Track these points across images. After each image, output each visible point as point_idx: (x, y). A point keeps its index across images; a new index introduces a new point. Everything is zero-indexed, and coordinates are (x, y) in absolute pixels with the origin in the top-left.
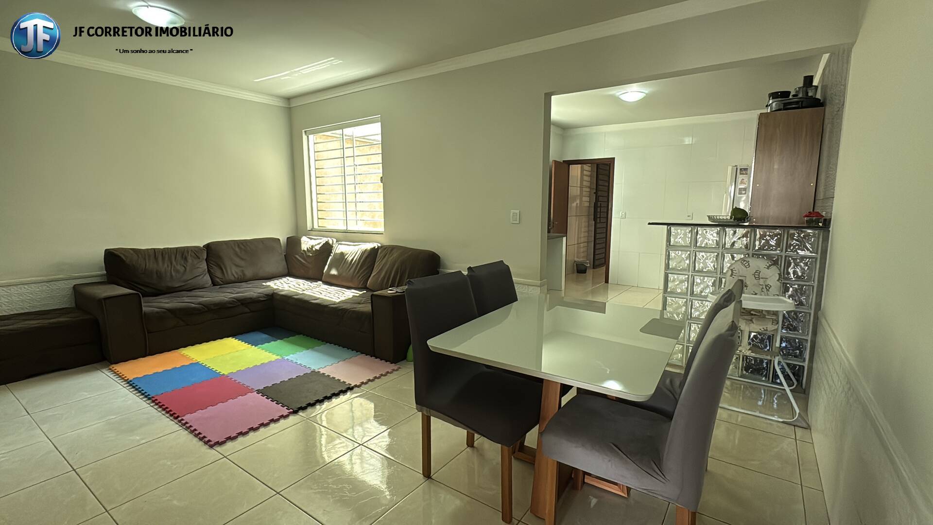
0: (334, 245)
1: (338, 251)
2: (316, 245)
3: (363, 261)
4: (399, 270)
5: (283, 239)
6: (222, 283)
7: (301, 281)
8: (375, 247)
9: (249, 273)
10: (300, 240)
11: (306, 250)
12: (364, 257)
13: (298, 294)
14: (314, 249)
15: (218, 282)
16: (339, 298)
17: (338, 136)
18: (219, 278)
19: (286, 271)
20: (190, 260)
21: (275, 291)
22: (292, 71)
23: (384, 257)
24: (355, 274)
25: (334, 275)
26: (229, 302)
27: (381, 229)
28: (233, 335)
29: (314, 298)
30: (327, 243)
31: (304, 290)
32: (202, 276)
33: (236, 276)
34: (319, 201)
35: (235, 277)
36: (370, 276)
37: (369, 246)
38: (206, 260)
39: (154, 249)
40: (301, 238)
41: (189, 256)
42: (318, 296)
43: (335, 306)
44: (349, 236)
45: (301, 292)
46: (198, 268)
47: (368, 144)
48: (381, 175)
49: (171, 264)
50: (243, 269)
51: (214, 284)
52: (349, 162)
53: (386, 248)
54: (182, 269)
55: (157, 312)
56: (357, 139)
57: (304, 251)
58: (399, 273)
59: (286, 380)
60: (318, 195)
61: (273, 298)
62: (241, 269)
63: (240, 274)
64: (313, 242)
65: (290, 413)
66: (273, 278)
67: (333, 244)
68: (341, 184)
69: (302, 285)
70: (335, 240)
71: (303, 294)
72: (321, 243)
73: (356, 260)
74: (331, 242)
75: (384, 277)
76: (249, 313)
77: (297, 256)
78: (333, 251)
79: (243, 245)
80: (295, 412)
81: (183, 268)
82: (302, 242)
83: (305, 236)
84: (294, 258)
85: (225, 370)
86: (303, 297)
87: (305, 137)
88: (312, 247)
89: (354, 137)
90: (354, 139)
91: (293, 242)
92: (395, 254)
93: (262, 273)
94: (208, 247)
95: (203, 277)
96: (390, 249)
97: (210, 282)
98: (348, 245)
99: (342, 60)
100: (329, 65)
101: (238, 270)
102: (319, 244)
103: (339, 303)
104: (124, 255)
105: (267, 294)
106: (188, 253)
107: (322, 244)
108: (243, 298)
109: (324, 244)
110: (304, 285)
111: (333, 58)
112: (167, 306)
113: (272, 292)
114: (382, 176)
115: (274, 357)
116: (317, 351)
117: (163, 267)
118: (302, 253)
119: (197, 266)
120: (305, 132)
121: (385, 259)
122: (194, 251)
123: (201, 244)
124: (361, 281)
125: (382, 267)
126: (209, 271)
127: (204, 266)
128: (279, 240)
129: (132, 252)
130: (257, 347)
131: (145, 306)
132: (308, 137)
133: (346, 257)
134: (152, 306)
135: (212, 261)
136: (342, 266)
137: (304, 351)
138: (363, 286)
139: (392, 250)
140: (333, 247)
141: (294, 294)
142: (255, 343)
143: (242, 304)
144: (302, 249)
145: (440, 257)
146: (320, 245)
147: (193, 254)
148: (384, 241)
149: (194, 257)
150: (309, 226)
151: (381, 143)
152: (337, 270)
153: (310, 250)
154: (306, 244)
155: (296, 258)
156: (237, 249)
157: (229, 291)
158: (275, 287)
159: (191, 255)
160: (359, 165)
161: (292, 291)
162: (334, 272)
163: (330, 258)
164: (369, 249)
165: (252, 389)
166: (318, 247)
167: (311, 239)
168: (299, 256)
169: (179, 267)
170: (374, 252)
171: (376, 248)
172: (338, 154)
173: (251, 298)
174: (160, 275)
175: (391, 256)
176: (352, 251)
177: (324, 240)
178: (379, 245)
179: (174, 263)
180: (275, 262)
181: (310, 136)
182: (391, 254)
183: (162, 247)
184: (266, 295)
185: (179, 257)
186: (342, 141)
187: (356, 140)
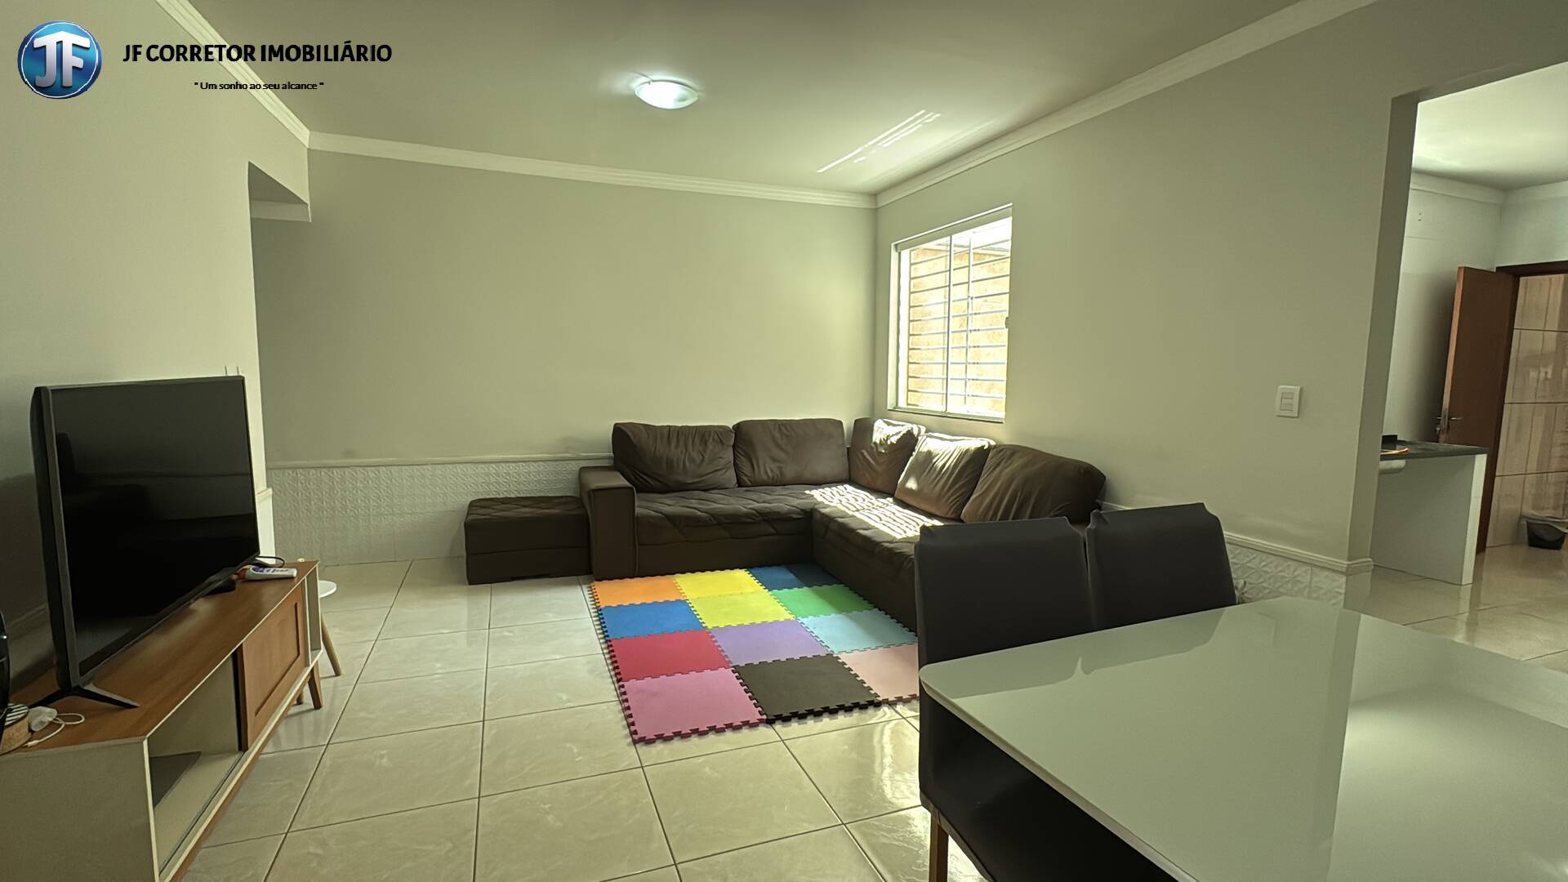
0: (919, 438)
1: (924, 449)
2: (893, 435)
3: (959, 472)
4: (1019, 494)
5: (848, 424)
6: (749, 483)
7: (862, 493)
8: (983, 447)
9: (790, 472)
10: (873, 426)
11: (878, 442)
12: (963, 462)
13: (845, 516)
14: (889, 443)
15: (745, 482)
16: (905, 532)
17: (943, 248)
18: (747, 476)
19: (845, 476)
20: (710, 447)
21: (816, 506)
22: (866, 146)
23: (998, 465)
24: (943, 493)
25: (911, 490)
26: (747, 515)
27: (1000, 414)
28: (748, 566)
29: (865, 526)
30: (909, 433)
31: (858, 510)
32: (724, 470)
33: (770, 475)
34: (911, 361)
35: (768, 476)
36: (969, 498)
37: (973, 444)
38: (733, 446)
39: (670, 426)
40: (874, 422)
41: (711, 441)
42: (872, 523)
43: (891, 545)
44: (946, 423)
45: (851, 513)
46: (721, 458)
47: (992, 258)
48: (1006, 314)
49: (686, 450)
50: (782, 465)
51: (740, 484)
52: (958, 292)
53: (1002, 450)
54: (698, 458)
55: (652, 517)
56: (976, 251)
57: (875, 443)
58: (1017, 499)
59: (783, 660)
60: (911, 351)
61: (811, 518)
62: (778, 464)
63: (777, 472)
64: (891, 430)
65: (761, 721)
66: (825, 484)
67: (918, 435)
68: (943, 331)
69: (860, 500)
70: (923, 429)
71: (853, 516)
72: (900, 432)
73: (949, 467)
74: (915, 432)
75: (991, 503)
76: (773, 534)
77: (866, 454)
78: (917, 448)
79: (786, 428)
80: (770, 722)
81: (701, 457)
82: (875, 428)
83: (881, 419)
84: (860, 455)
85: (711, 620)
86: (850, 522)
87: (894, 255)
88: (888, 437)
89: (972, 247)
90: (972, 251)
91: (863, 427)
92: (1017, 463)
93: (808, 475)
94: (738, 427)
95: (726, 471)
96: (1008, 453)
97: (735, 481)
98: (941, 439)
99: (937, 113)
100: (920, 125)
101: (774, 466)
102: (897, 434)
103: (901, 541)
104: (633, 432)
105: (803, 508)
106: (710, 435)
107: (901, 434)
108: (768, 510)
109: (904, 434)
110: (864, 500)
111: (923, 111)
112: (667, 509)
113: (811, 506)
114: (1007, 316)
115: (784, 615)
116: (855, 620)
117: (675, 452)
118: (872, 447)
119: (721, 455)
120: (896, 245)
121: (998, 469)
122: (718, 433)
123: (730, 423)
124: (952, 507)
125: (989, 486)
126: (735, 464)
127: (729, 455)
128: (841, 423)
129: (641, 427)
130: (770, 593)
131: (641, 507)
132: (900, 253)
133: (934, 461)
134: (648, 506)
135: (741, 449)
136: (926, 476)
137: (833, 615)
138: (953, 516)
139: (1012, 454)
140: (917, 440)
141: (839, 515)
142: (769, 586)
143: (766, 521)
144: (874, 440)
145: (1105, 477)
146: (899, 436)
147: (716, 437)
148: (1002, 436)
149: (717, 442)
150: (890, 404)
151: (1009, 254)
152: (918, 482)
153: (883, 443)
154: (881, 432)
155: (862, 454)
156: (777, 435)
157: (754, 497)
158: (820, 499)
159: (713, 439)
160: (976, 298)
161: (839, 509)
162: (912, 484)
163: (911, 458)
164: (973, 449)
165: (730, 662)
166: (894, 440)
167: (889, 424)
168: (867, 452)
169: (695, 455)
170: (981, 455)
171: (985, 448)
172: (941, 280)
173: (779, 513)
174: (670, 464)
175: (1008, 466)
176: (944, 449)
177: (904, 430)
178: (993, 443)
179: (690, 447)
180: (830, 460)
181: (903, 252)
182: (1009, 462)
183: (680, 425)
184: (802, 510)
185: (697, 440)
186: (948, 257)
187: (974, 253)
